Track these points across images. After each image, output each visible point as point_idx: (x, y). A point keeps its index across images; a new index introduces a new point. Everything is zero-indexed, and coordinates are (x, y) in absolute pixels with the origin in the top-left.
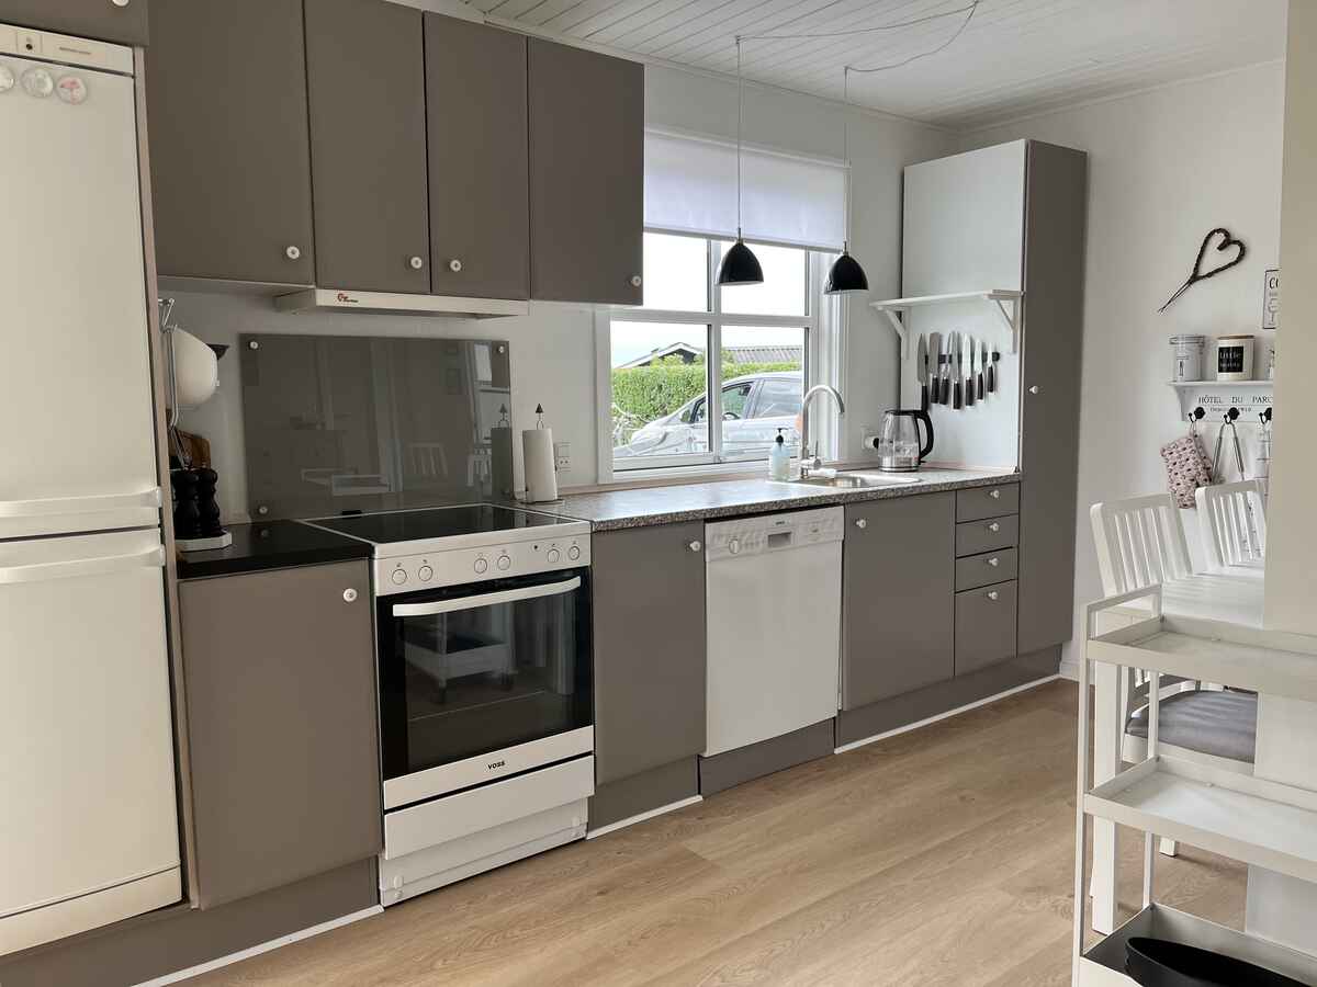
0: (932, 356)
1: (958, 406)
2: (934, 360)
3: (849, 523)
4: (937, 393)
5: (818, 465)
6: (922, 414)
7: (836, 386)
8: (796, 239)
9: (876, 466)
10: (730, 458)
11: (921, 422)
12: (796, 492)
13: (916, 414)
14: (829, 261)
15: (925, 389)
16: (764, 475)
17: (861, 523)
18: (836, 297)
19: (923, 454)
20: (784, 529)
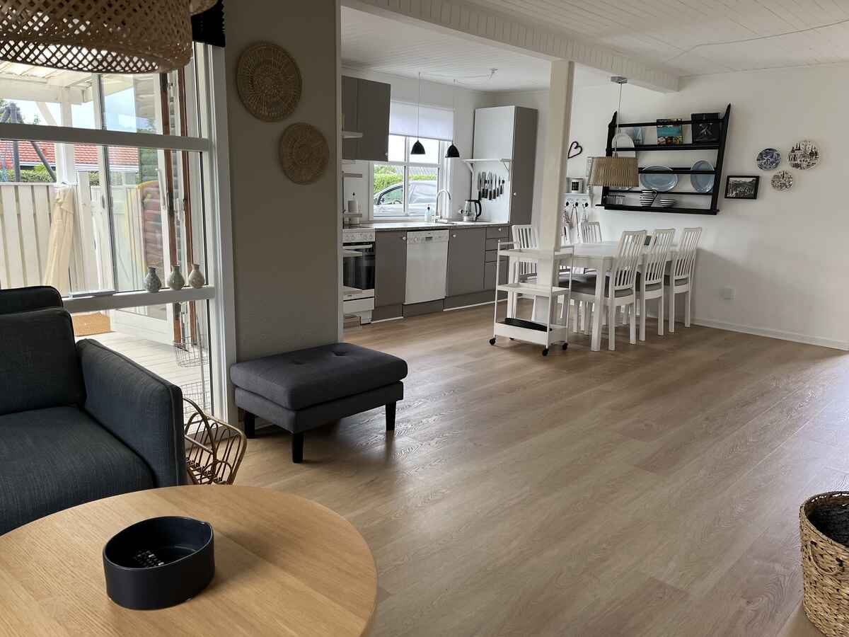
0: (483, 180)
1: (490, 199)
2: (483, 182)
3: (451, 236)
4: (483, 194)
5: (441, 218)
6: (478, 202)
7: (448, 190)
8: (436, 137)
9: (462, 220)
10: (411, 215)
11: (477, 204)
12: (433, 224)
13: (476, 201)
14: (448, 145)
15: (480, 193)
16: (423, 221)
17: (454, 236)
18: (449, 159)
19: (478, 216)
20: (430, 236)
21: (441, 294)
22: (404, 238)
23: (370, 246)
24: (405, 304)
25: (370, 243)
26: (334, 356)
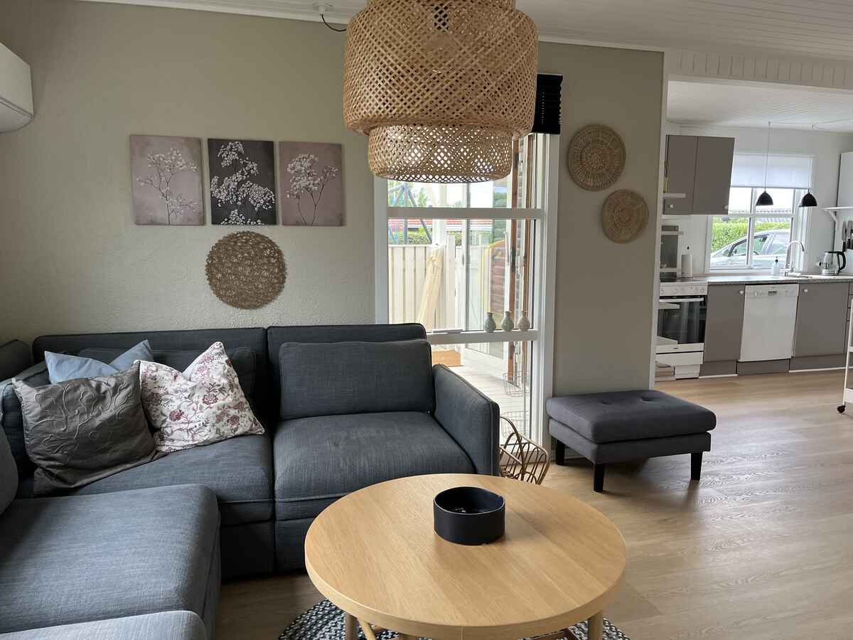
0: (849, 230)
2: (849, 232)
3: (801, 291)
4: (849, 245)
5: (792, 271)
6: (842, 254)
7: (803, 243)
8: (789, 185)
9: (820, 273)
10: (755, 267)
11: (841, 256)
12: (782, 278)
13: (838, 253)
14: (803, 193)
15: (844, 243)
16: (770, 274)
17: (806, 291)
18: (806, 208)
19: (840, 269)
20: (773, 290)
21: (788, 354)
22: (742, 292)
23: (702, 299)
24: (740, 361)
25: (701, 296)
26: (641, 400)
